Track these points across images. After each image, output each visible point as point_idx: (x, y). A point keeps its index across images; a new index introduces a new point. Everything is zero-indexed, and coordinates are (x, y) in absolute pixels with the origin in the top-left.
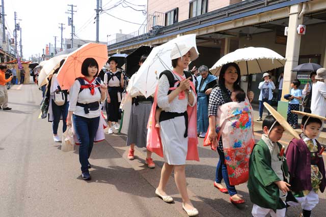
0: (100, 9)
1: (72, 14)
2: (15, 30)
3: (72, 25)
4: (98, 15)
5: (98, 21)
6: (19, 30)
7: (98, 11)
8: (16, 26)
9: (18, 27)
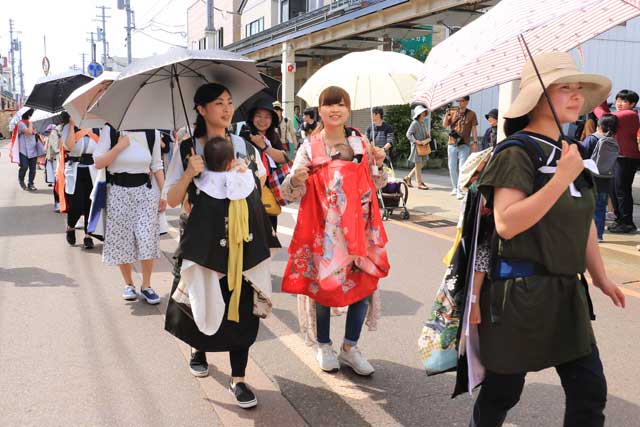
0: (132, 26)
1: (104, 21)
2: (12, 51)
3: (104, 40)
4: (129, 34)
5: (129, 43)
6: (17, 49)
7: (129, 29)
8: (12, 43)
9: (16, 44)
